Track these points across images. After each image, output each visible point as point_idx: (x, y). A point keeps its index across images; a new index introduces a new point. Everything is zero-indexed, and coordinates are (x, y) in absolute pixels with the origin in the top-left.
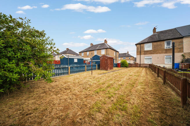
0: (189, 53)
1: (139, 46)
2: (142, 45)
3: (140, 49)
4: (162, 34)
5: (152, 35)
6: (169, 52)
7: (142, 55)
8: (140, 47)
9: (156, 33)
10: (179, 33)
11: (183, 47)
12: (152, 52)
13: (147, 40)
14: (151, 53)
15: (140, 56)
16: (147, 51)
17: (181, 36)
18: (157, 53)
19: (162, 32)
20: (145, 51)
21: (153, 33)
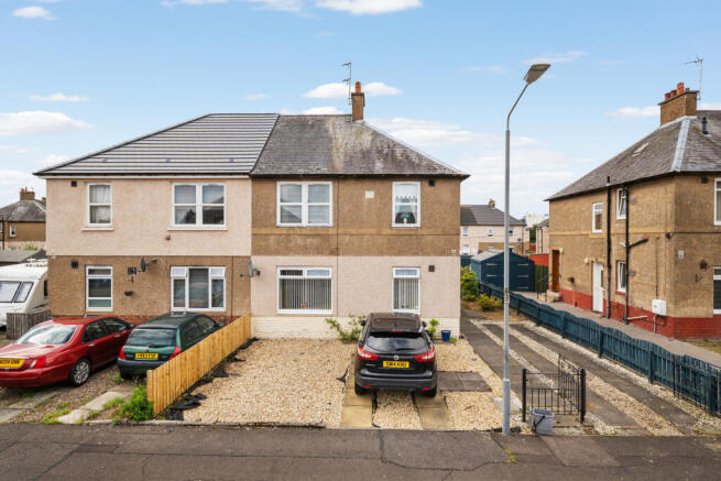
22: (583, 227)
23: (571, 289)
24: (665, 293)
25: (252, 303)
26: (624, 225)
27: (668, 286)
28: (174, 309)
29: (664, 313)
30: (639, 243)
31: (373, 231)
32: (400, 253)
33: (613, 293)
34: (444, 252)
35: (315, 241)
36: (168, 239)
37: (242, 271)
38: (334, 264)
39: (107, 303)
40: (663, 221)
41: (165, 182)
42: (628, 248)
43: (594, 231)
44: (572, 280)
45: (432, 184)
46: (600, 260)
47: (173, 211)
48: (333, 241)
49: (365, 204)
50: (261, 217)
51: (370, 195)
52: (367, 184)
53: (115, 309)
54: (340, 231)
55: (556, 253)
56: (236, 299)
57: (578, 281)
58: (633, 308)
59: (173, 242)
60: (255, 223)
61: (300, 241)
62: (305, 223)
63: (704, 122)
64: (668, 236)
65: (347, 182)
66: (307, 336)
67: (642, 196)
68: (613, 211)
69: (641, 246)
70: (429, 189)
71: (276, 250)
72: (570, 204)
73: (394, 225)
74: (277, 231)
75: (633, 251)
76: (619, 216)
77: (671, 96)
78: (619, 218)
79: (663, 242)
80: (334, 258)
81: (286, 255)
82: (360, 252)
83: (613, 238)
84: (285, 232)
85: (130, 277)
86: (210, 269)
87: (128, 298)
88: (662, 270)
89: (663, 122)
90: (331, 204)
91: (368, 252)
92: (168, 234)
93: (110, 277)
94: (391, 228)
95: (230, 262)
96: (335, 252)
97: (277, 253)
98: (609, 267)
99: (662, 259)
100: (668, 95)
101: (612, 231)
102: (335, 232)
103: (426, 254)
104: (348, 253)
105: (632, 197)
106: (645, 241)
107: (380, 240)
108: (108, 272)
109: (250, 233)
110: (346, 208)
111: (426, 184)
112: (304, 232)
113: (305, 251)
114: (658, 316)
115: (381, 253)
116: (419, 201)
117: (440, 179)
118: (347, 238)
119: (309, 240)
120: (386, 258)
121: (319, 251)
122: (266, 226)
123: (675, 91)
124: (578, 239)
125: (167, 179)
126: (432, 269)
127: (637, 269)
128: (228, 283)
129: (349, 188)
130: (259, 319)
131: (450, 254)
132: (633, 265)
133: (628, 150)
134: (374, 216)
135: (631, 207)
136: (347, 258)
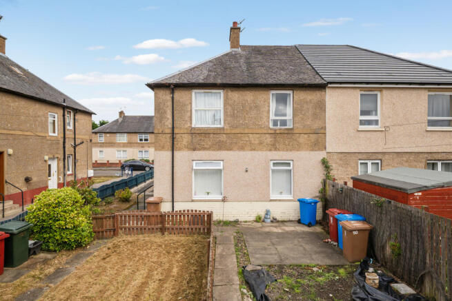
0: (340, 155)
1: (166, 95)
2: (180, 95)
3: (169, 116)
4: (260, 58)
5: (227, 55)
6: (284, 144)
7: (180, 149)
8: (170, 104)
9: (239, 50)
10: (309, 66)
11: (324, 128)
12: (223, 138)
13: (206, 72)
14: (220, 146)
15: (169, 153)
16: (204, 133)
17: (318, 81)
18: (242, 148)
19: (257, 50)
20: (194, 133)
21: (232, 47)
26: (72, 133)
43: (50, 134)
46: (56, 156)
57: (34, 179)
75: (78, 148)
127: (79, 158)
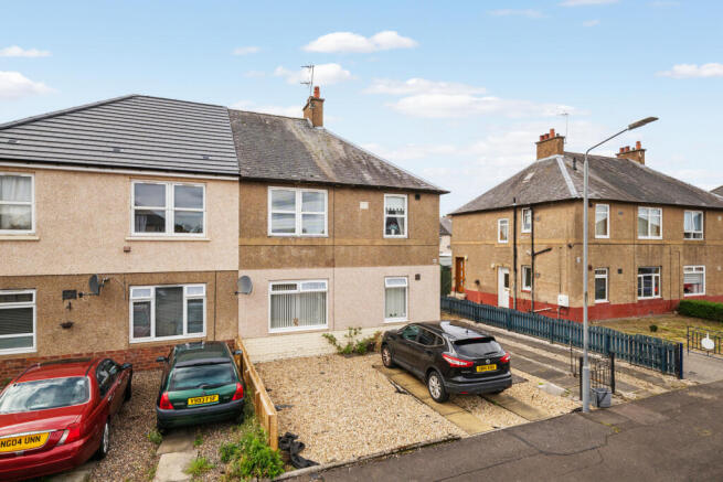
22: (488, 238)
23: (476, 290)
24: (567, 290)
25: (240, 325)
26: (530, 237)
27: (570, 284)
28: (133, 340)
29: (567, 305)
30: (544, 251)
31: (367, 242)
32: (391, 263)
33: (518, 291)
34: (426, 262)
35: (311, 253)
36: (127, 251)
37: (228, 288)
38: (331, 277)
39: (29, 342)
40: (566, 234)
41: (123, 178)
42: (534, 255)
43: (500, 241)
44: (477, 282)
45: (418, 197)
46: (506, 265)
47: (133, 216)
48: (329, 252)
49: (360, 214)
50: (250, 226)
51: (364, 205)
52: (362, 194)
53: (39, 349)
54: (337, 242)
55: (459, 260)
56: (221, 321)
57: (483, 283)
58: (538, 303)
59: (134, 255)
60: (243, 232)
61: (294, 252)
62: (298, 233)
63: (574, 162)
64: (570, 246)
65: (342, 191)
66: (301, 355)
67: (546, 215)
68: (518, 225)
69: (545, 254)
70: (415, 202)
71: (269, 262)
72: (475, 218)
73: (385, 236)
74: (269, 242)
75: (538, 258)
76: (524, 230)
77: (545, 139)
78: (524, 231)
79: (565, 251)
80: (330, 270)
81: (279, 267)
82: (355, 263)
83: (518, 248)
84: (278, 243)
85: (66, 303)
86: (185, 287)
87: (65, 331)
88: (564, 272)
89: (539, 157)
90: (325, 213)
91: (363, 263)
92: (127, 245)
93: (32, 304)
94: (383, 239)
95: (212, 278)
96: (331, 263)
97: (269, 265)
98: (516, 270)
99: (565, 264)
100: (542, 137)
101: (518, 242)
102: (331, 242)
103: (412, 263)
104: (344, 264)
105: (537, 215)
106: (549, 250)
107: (372, 250)
108: (29, 297)
109: (237, 244)
110: (342, 217)
111: (412, 197)
112: (298, 242)
113: (300, 262)
114: (562, 307)
115: (374, 264)
116: (406, 213)
117: (424, 193)
118: (343, 248)
119: (304, 251)
120: (379, 268)
121: (315, 263)
122: (257, 236)
123: (547, 135)
124: (483, 248)
125: (125, 175)
126: (418, 277)
127: (542, 273)
128: (208, 303)
129: (345, 198)
130: (249, 341)
131: (432, 264)
132: (537, 269)
133: (515, 177)
134: (368, 228)
135: (536, 223)
136: (343, 269)
